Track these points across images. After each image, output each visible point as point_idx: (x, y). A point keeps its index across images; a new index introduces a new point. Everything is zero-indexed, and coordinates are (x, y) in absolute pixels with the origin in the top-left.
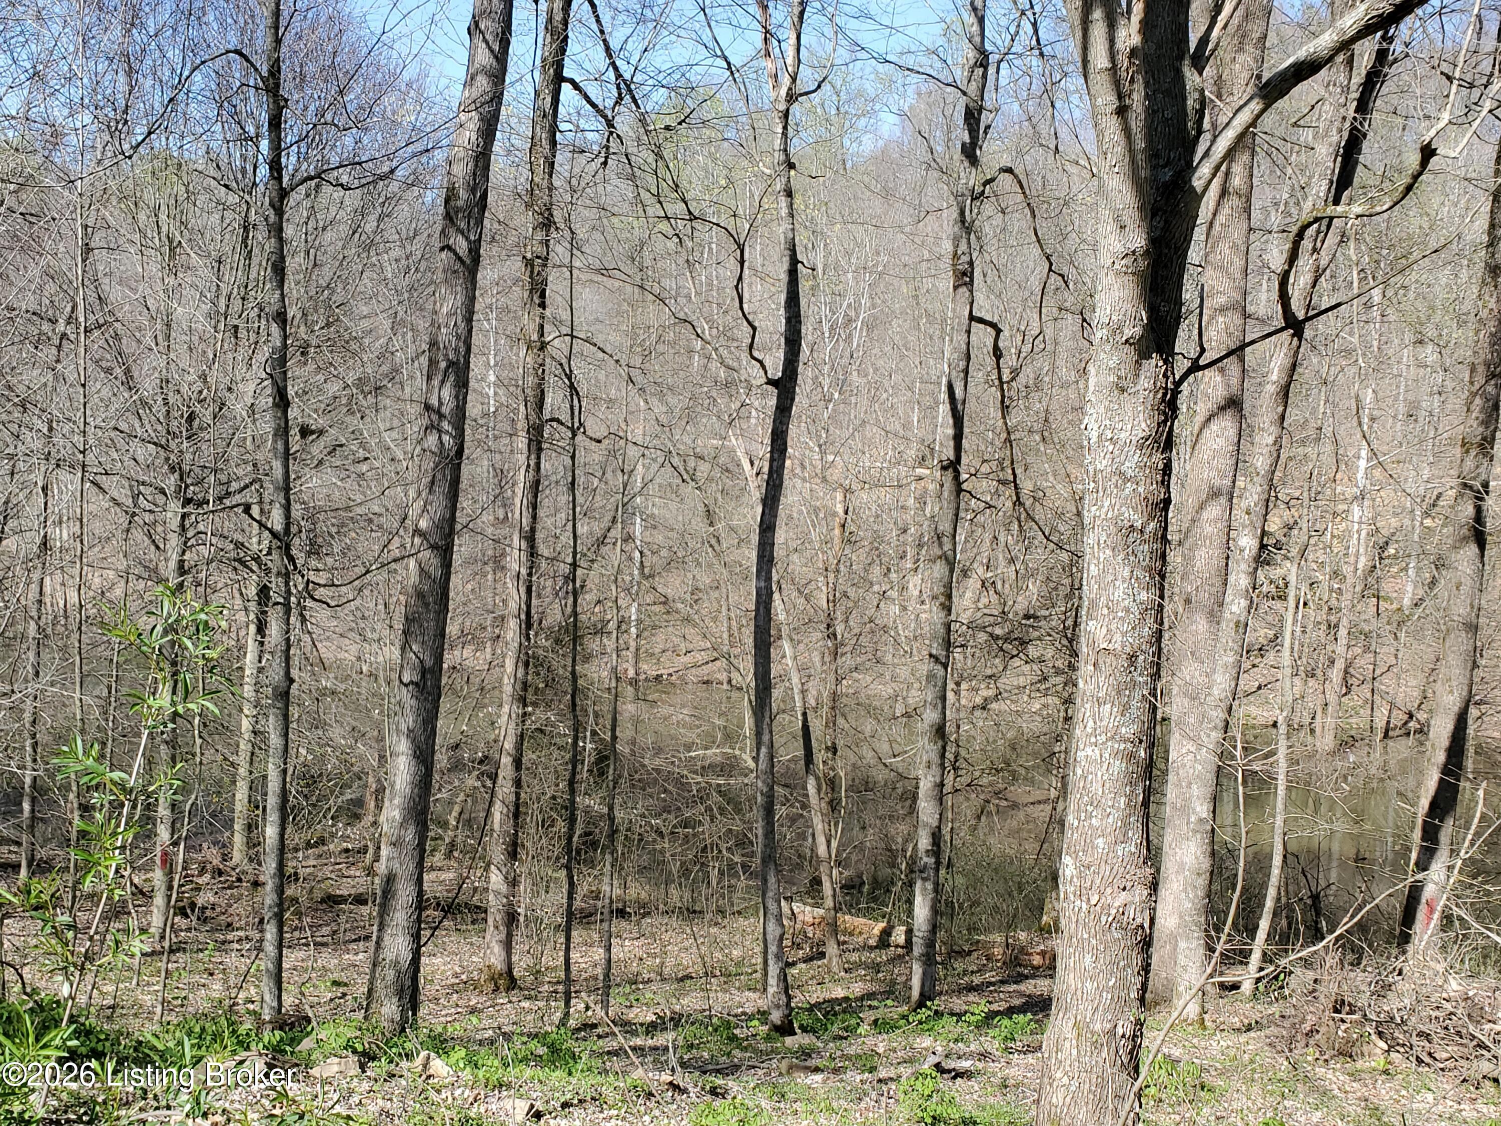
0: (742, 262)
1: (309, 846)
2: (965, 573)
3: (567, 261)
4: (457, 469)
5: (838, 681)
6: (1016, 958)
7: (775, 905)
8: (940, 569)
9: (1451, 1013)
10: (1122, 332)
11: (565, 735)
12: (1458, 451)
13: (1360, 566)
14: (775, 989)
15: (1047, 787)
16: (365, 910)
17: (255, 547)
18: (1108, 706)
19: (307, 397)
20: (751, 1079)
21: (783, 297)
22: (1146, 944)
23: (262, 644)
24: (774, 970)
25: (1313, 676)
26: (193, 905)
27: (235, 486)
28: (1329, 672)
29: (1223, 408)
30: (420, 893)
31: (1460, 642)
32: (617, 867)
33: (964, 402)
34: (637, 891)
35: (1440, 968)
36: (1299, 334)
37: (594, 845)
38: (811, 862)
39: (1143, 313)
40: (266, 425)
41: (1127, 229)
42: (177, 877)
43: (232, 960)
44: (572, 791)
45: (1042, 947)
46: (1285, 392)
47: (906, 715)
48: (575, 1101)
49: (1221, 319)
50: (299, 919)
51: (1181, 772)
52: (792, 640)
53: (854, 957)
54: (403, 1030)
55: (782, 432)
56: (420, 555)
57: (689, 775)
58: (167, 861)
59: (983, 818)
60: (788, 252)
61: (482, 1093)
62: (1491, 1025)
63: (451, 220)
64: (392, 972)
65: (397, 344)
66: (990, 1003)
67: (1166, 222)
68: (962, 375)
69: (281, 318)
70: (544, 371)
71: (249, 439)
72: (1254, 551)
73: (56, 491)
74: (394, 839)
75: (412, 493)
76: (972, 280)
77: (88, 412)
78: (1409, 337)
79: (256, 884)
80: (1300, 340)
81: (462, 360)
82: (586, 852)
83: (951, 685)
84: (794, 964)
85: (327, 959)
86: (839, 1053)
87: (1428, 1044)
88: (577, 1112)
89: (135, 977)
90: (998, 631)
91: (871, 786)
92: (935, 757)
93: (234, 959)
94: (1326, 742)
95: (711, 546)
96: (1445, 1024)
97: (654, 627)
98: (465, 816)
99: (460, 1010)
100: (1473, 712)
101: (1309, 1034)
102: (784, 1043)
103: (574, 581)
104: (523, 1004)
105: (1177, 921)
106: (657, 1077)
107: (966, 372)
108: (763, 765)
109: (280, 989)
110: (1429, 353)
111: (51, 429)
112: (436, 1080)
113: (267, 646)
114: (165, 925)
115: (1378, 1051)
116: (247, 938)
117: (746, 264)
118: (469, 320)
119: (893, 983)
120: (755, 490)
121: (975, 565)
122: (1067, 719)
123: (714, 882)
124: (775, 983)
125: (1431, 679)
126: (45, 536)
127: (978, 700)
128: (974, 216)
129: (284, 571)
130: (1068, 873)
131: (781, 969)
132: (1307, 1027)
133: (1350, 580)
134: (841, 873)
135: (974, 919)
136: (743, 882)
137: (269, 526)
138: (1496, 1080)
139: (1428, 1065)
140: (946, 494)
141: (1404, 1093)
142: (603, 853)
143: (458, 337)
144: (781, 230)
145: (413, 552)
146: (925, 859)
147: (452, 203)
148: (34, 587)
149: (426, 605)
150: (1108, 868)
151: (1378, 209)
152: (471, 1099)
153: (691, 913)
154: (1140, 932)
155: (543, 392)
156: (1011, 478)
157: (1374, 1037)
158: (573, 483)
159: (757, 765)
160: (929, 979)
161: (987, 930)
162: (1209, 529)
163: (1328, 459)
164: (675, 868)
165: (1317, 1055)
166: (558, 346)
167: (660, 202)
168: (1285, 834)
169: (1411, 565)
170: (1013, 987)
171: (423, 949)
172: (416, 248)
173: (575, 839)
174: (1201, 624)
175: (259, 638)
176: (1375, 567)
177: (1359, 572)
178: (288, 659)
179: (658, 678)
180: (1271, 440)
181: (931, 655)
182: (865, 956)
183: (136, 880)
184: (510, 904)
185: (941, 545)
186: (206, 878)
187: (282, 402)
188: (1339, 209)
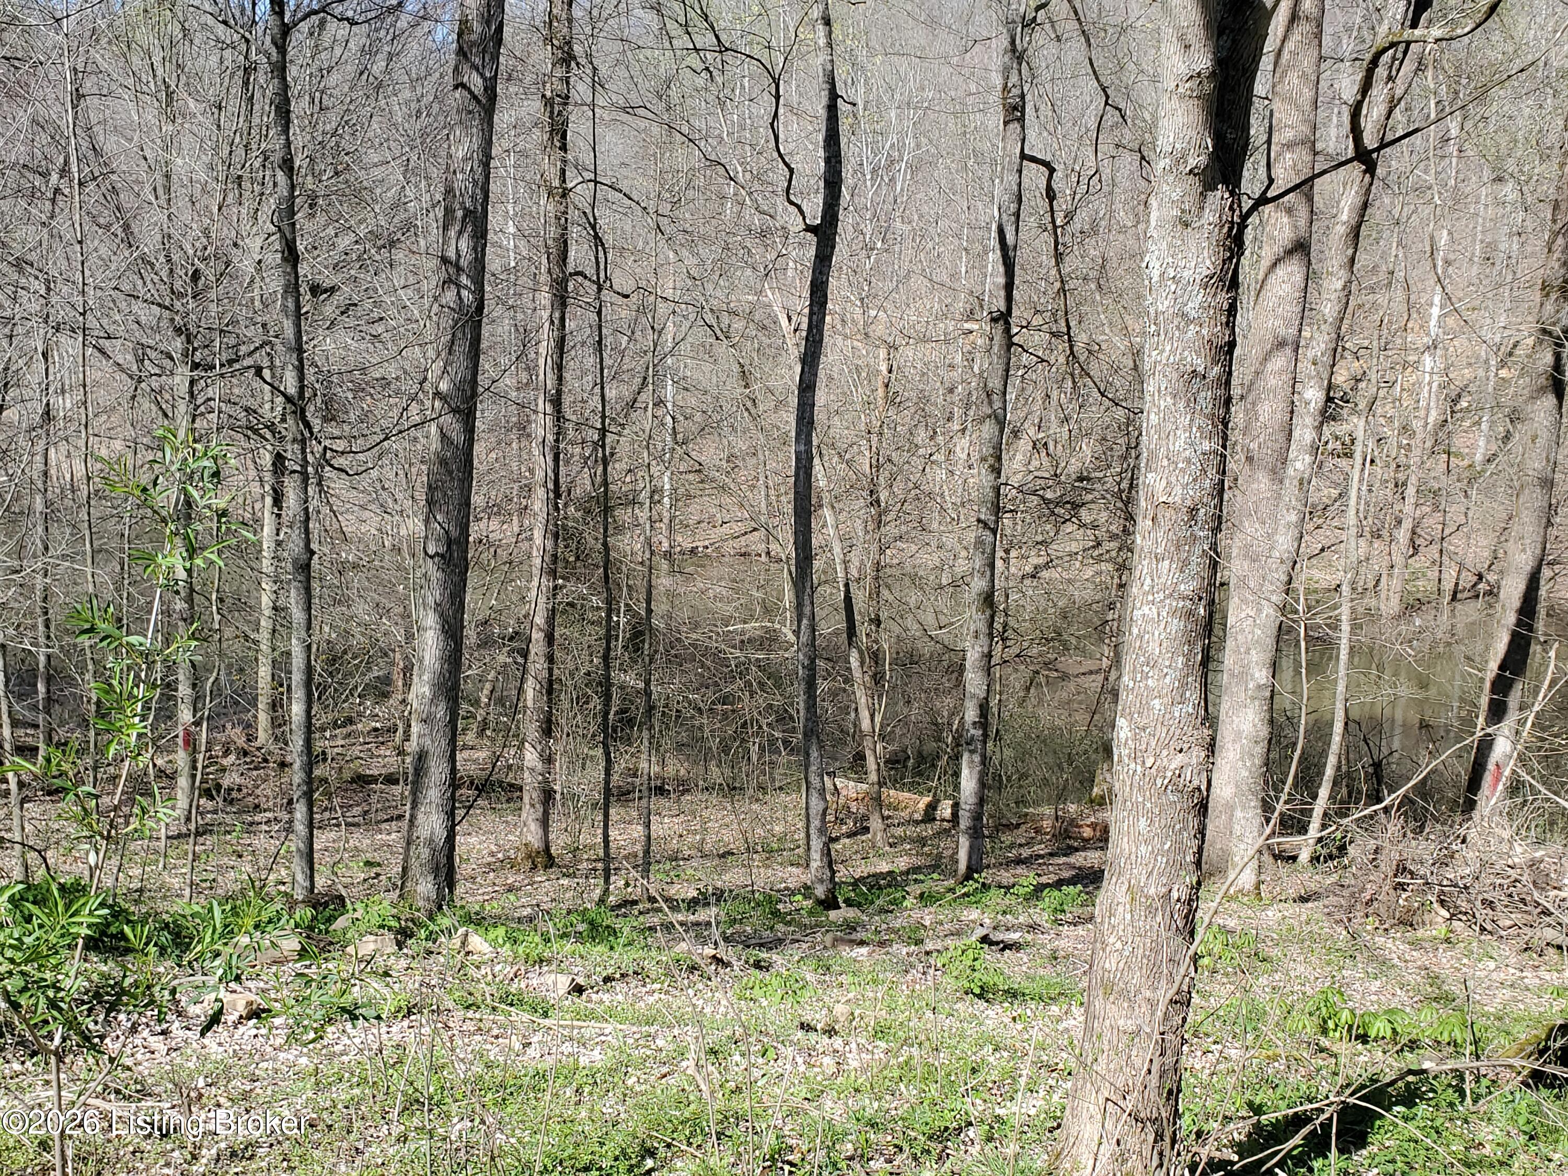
0: (777, 97)
1: (335, 725)
2: (1016, 433)
3: (589, 101)
4: (477, 327)
5: (882, 551)
6: (1066, 830)
7: (818, 779)
8: (989, 429)
9: (1516, 881)
10: (1186, 162)
11: (598, 608)
12: (1537, 297)
13: (1431, 420)
14: (819, 863)
15: (1098, 656)
16: (397, 790)
17: (268, 415)
18: (1167, 562)
19: (316, 253)
20: (795, 952)
21: (821, 137)
22: (1202, 808)
23: (279, 516)
24: (817, 843)
25: (1379, 536)
26: (218, 787)
27: (243, 349)
28: (1395, 533)
29: (1290, 252)
30: (453, 770)
31: (1534, 498)
32: (655, 746)
33: (1015, 247)
34: (675, 767)
35: (1506, 834)
36: (1371, 169)
37: (631, 722)
38: (854, 737)
39: (1209, 141)
40: (275, 284)
41: (1192, 48)
42: (201, 756)
43: (260, 842)
44: (607, 667)
45: (1093, 819)
46: (1355, 233)
47: (954, 584)
48: (618, 976)
49: (1288, 156)
50: (329, 799)
51: (1239, 637)
52: (833, 507)
53: (899, 831)
54: (440, 908)
55: (822, 282)
56: (442, 419)
57: (727, 650)
58: (191, 743)
59: (1032, 690)
60: (826, 86)
61: (523, 968)
62: (1556, 892)
63: (465, 55)
64: (427, 851)
65: (410, 192)
66: (1039, 875)
67: (1234, 41)
68: (1013, 218)
69: (288, 165)
70: (566, 219)
71: (258, 298)
72: (1321, 404)
73: (57, 359)
74: (424, 716)
75: (431, 354)
76: (1023, 114)
77: (87, 273)
78: (1487, 174)
79: (283, 765)
80: (1372, 177)
81: (480, 208)
82: (622, 730)
83: (1000, 553)
84: (836, 839)
85: (359, 839)
86: (884, 926)
87: (1491, 912)
88: (619, 986)
89: (162, 859)
90: (1049, 495)
91: (916, 659)
92: (983, 627)
93: (263, 841)
94: (1390, 605)
95: (747, 409)
96: (1509, 892)
97: (689, 496)
98: (497, 694)
99: (497, 888)
100: (1546, 572)
101: (1369, 903)
102: (827, 917)
103: (603, 447)
104: (561, 882)
105: (1234, 790)
106: (700, 951)
107: (1017, 215)
108: (804, 639)
109: (312, 869)
110: (1509, 190)
111: (49, 289)
112: (475, 957)
113: (285, 519)
114: (191, 806)
115: (1440, 920)
116: (275, 819)
117: (782, 101)
118: (486, 165)
119: (940, 856)
120: (794, 348)
121: (1026, 426)
122: (1121, 586)
123: (755, 758)
124: (818, 858)
125: (1502, 539)
126: (48, 404)
127: (1029, 569)
128: (1026, 45)
129: (299, 437)
130: (1122, 735)
131: (825, 843)
132: (1367, 896)
133: (1420, 436)
134: (885, 748)
135: (1022, 791)
136: (784, 757)
137: (282, 389)
138: (1559, 947)
139: (1490, 933)
140: (996, 349)
141: (1465, 961)
142: (640, 730)
143: (475, 183)
144: (819, 61)
145: (434, 416)
146: (972, 731)
147: (466, 37)
148: (39, 458)
149: (450, 473)
150: (1165, 730)
151: (1459, 32)
152: (511, 975)
153: (732, 790)
154: (1197, 794)
155: (565, 242)
156: (1065, 330)
157: (1435, 905)
158: (600, 342)
159: (798, 638)
160: (976, 852)
161: (1037, 804)
162: (1272, 382)
163: (1399, 306)
164: (714, 744)
165: (1377, 924)
166: (581, 193)
167: (689, 34)
168: (1347, 700)
169: (1484, 419)
170: (1063, 860)
171: (458, 828)
172: (428, 88)
173: (611, 716)
174: (1262, 483)
175: (276, 511)
176: (1446, 421)
177: (1429, 427)
178: (307, 531)
179: (693, 551)
180: (1339, 285)
181: (979, 521)
182: (911, 831)
183: (159, 762)
184: (546, 781)
185: (990, 403)
186: (232, 758)
187: (291, 256)
188: (1417, 32)
